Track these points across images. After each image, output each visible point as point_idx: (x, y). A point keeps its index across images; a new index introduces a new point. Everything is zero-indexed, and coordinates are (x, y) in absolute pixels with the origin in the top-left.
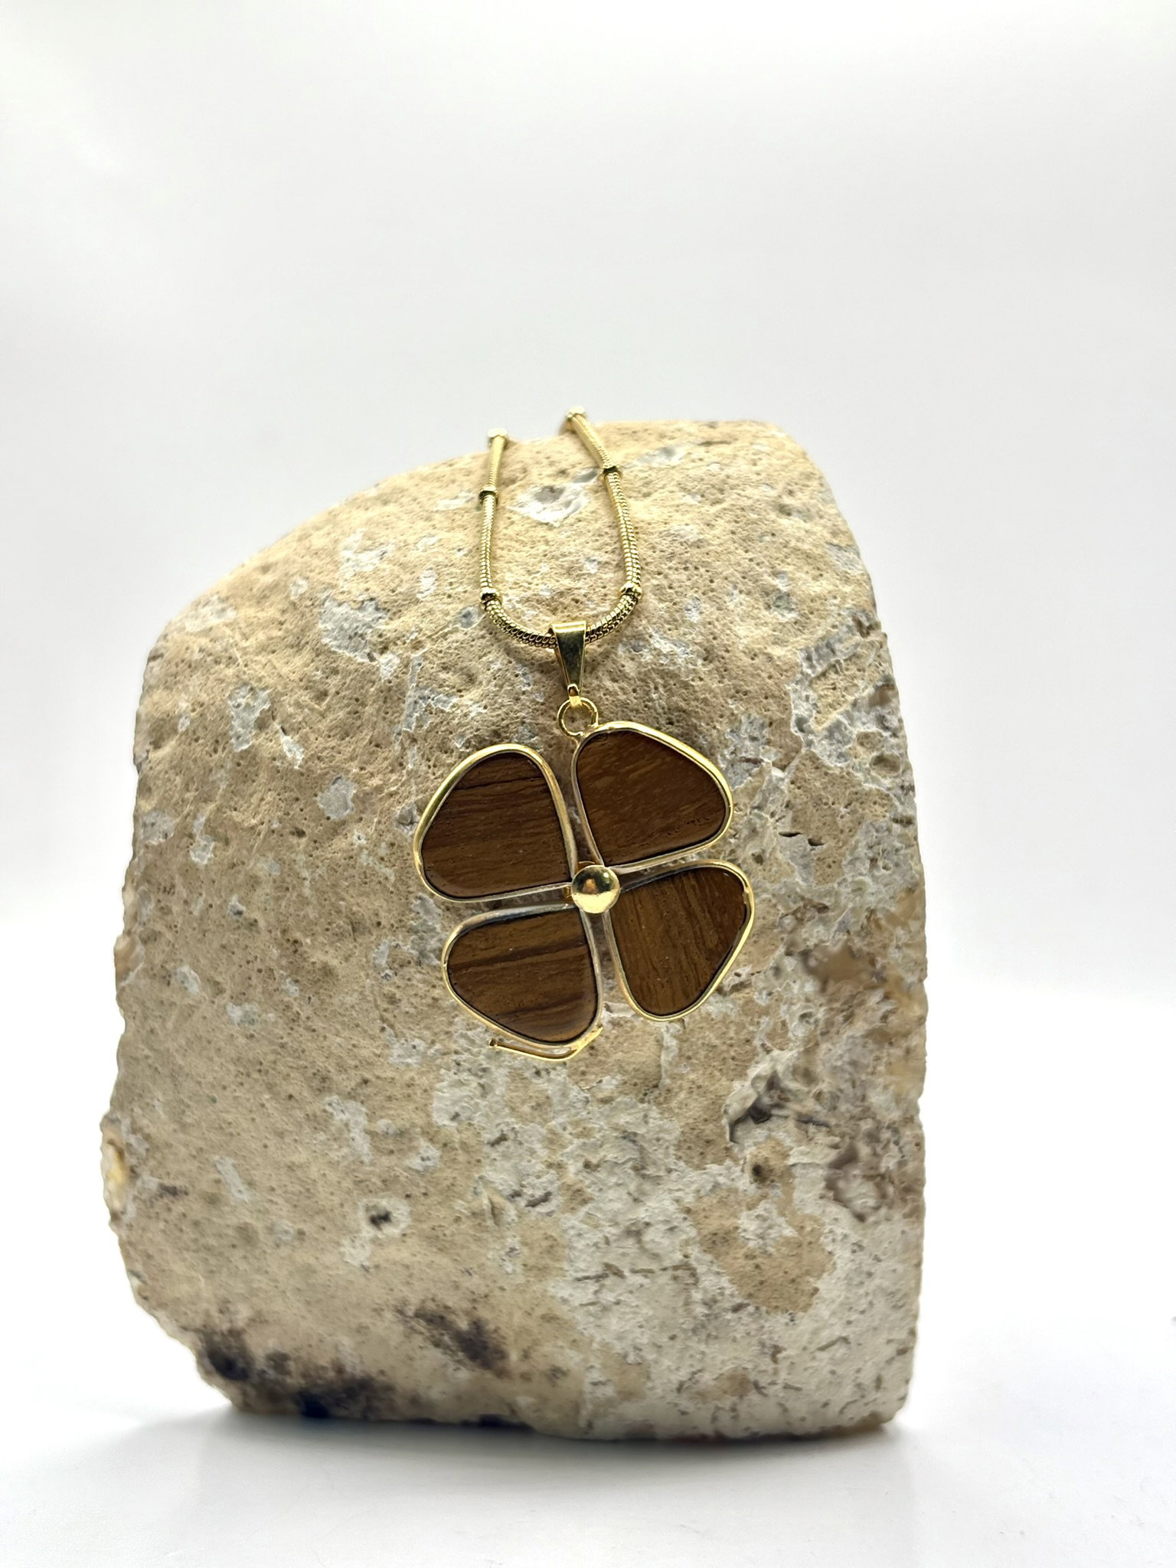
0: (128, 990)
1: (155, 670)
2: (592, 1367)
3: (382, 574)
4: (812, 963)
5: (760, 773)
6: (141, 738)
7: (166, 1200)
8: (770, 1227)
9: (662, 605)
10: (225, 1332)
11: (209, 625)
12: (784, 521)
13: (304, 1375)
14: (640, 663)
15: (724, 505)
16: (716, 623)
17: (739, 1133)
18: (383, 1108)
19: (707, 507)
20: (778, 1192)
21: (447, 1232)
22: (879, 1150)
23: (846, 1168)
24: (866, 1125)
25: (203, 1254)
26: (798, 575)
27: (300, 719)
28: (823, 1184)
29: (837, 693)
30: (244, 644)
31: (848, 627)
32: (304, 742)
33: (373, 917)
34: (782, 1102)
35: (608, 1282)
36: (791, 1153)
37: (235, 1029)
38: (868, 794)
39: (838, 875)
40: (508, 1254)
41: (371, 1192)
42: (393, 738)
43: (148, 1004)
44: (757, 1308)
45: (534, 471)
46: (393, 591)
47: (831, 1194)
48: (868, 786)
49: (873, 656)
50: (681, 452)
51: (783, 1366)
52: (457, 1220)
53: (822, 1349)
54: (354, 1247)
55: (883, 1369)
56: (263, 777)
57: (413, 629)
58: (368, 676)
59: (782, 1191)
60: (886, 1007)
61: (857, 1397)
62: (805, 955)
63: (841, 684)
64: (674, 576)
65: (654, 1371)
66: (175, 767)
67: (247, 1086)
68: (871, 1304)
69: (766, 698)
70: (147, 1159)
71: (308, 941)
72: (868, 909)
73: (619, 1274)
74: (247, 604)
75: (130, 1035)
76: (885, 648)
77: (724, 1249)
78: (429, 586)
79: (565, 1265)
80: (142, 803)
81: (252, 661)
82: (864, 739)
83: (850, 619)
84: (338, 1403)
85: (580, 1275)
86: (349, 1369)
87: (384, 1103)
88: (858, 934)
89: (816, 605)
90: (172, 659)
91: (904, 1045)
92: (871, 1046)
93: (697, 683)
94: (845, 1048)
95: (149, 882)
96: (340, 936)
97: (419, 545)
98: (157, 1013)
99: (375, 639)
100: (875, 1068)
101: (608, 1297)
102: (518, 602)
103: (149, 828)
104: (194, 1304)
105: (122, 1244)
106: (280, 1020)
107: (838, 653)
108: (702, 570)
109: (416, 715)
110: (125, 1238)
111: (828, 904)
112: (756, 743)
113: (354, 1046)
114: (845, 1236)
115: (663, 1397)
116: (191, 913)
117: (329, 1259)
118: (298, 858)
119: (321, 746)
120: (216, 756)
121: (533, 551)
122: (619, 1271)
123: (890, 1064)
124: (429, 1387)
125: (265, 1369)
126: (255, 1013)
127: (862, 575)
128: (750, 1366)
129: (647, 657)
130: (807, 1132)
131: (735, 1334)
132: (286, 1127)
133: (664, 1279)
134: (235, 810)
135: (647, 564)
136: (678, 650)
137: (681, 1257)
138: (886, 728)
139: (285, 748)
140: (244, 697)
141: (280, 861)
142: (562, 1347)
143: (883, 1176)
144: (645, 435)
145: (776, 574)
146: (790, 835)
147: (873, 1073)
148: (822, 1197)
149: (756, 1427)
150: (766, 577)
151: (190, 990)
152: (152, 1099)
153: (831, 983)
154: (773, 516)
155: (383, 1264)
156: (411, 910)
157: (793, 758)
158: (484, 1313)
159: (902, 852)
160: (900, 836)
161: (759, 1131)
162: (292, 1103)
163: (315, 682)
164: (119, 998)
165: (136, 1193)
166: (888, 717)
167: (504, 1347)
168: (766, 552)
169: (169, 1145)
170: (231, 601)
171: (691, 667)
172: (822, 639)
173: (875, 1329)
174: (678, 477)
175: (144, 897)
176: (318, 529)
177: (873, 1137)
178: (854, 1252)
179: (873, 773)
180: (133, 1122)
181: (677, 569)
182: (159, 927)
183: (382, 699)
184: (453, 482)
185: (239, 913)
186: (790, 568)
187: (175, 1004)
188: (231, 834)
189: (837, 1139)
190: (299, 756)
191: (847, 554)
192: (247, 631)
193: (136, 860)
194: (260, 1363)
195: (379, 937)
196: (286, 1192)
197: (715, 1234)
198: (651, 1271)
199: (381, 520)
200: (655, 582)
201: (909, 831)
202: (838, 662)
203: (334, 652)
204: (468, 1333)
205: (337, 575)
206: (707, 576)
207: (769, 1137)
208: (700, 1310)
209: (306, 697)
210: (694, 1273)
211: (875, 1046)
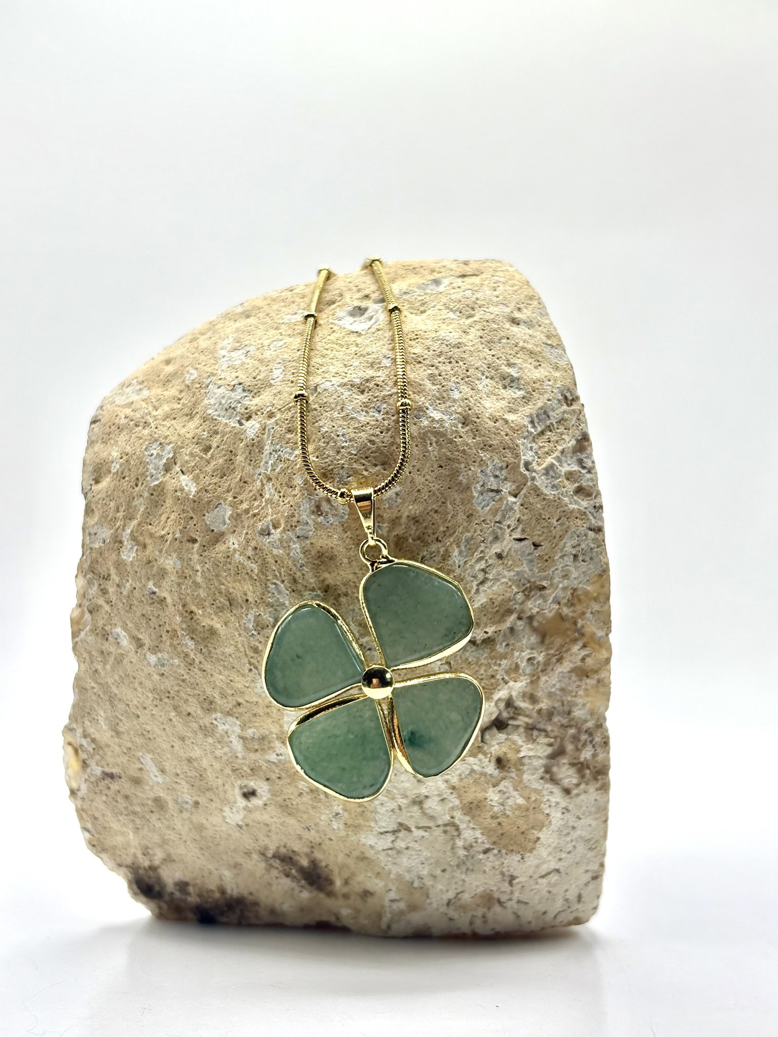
0: (80, 643)
1: (95, 430)
2: (390, 890)
3: (247, 367)
4: (535, 624)
5: (501, 499)
6: (86, 476)
7: (106, 782)
8: (508, 798)
9: (434, 387)
10: (147, 868)
11: (130, 400)
12: (515, 329)
13: (200, 895)
14: (420, 427)
15: (475, 318)
16: (471, 399)
17: (487, 737)
18: (250, 721)
19: (463, 320)
20: (513, 775)
21: (294, 803)
22: (579, 746)
23: (558, 758)
24: (572, 731)
25: (132, 817)
26: (525, 365)
27: (193, 464)
28: (543, 770)
29: (551, 445)
30: (154, 413)
31: (559, 401)
32: (196, 479)
33: (243, 596)
34: (515, 716)
35: (401, 835)
36: (522, 749)
37: (151, 670)
38: (572, 511)
39: (553, 566)
40: (334, 817)
41: (243, 776)
42: (256, 477)
43: (93, 653)
44: (500, 851)
45: (347, 296)
46: (254, 378)
47: (548, 776)
48: (572, 507)
49: (575, 419)
50: (446, 282)
51: (517, 888)
52: (300, 795)
53: (542, 877)
54: (232, 813)
55: (582, 889)
56: (169, 502)
57: (268, 404)
58: (238, 436)
59: (516, 775)
60: (584, 653)
61: (565, 908)
62: (531, 618)
63: (554, 439)
64: (442, 367)
65: (432, 893)
66: (109, 496)
67: (159, 707)
68: (574, 847)
69: (504, 449)
70: (93, 754)
71: (200, 612)
72: (572, 588)
73: (408, 829)
74: (156, 385)
75: (82, 674)
76: (582, 413)
77: (477, 813)
78: (278, 375)
79: (373, 824)
80: (88, 519)
81: (160, 425)
82: (570, 476)
83: (559, 395)
84: (222, 913)
85: (382, 830)
86: (229, 891)
87: (252, 718)
88: (566, 605)
89: (537, 386)
90: (107, 423)
91: (596, 677)
92: (574, 678)
93: (458, 440)
94: (557, 680)
95: (92, 572)
96: (221, 609)
97: (271, 347)
98: (99, 659)
99: (243, 410)
100: (577, 692)
101: (401, 844)
102: (339, 386)
103: (93, 537)
104: (126, 849)
105: (77, 810)
106: (182, 665)
107: (551, 418)
108: (461, 363)
109: (270, 462)
110: (79, 806)
111: (546, 585)
112: (497, 480)
113: (231, 681)
114: (558, 803)
115: (437, 909)
116: (121, 593)
117: (216, 819)
118: (192, 557)
119: (207, 483)
120: (137, 489)
121: (348, 351)
122: (408, 827)
123: (587, 690)
124: (283, 903)
125: (173, 891)
126: (164, 659)
127: (568, 364)
128: (495, 888)
129: (426, 423)
130: (532, 735)
131: (485, 868)
132: (186, 734)
133: (438, 832)
134: (150, 524)
135: (424, 360)
136: (445, 418)
137: (449, 818)
138: (584, 468)
139: (184, 484)
140: (155, 449)
141: (181, 559)
142: (370, 877)
143: (582, 764)
144: (422, 271)
145: (510, 365)
146: (520, 540)
147: (575, 696)
148: (542, 778)
149: (498, 928)
150: (503, 367)
151: (121, 643)
152: (97, 716)
153: (548, 637)
154: (507, 325)
155: (251, 823)
156: (269, 592)
157: (522, 489)
158: (318, 855)
159: (595, 550)
160: (593, 540)
161: (500, 735)
162: (190, 718)
163: (203, 439)
164: (74, 648)
165: (87, 777)
166: (585, 460)
167: (332, 877)
168: (503, 350)
169: (108, 746)
170: (145, 384)
171: (454, 429)
172: (541, 408)
173: (577, 863)
174: (444, 300)
175: (90, 583)
176: (203, 334)
177: (575, 739)
178: (563, 813)
179: (575, 498)
180: (84, 731)
181: (444, 363)
182: (101, 601)
183: (248, 452)
184: (293, 302)
185: (154, 593)
186: (520, 361)
187: (112, 653)
188: (148, 541)
189: (552, 740)
190: (194, 489)
191: (557, 350)
192: (156, 404)
193: (85, 557)
194: (170, 887)
195: (248, 609)
196: (186, 776)
197: (472, 803)
198: (429, 828)
199: (245, 329)
200: (430, 372)
201: (599, 537)
202: (552, 423)
203: (216, 420)
204: (309, 868)
205: (216, 367)
206: (464, 367)
207: (506, 739)
208: (462, 853)
209: (197, 450)
210: (457, 829)
211: (577, 678)
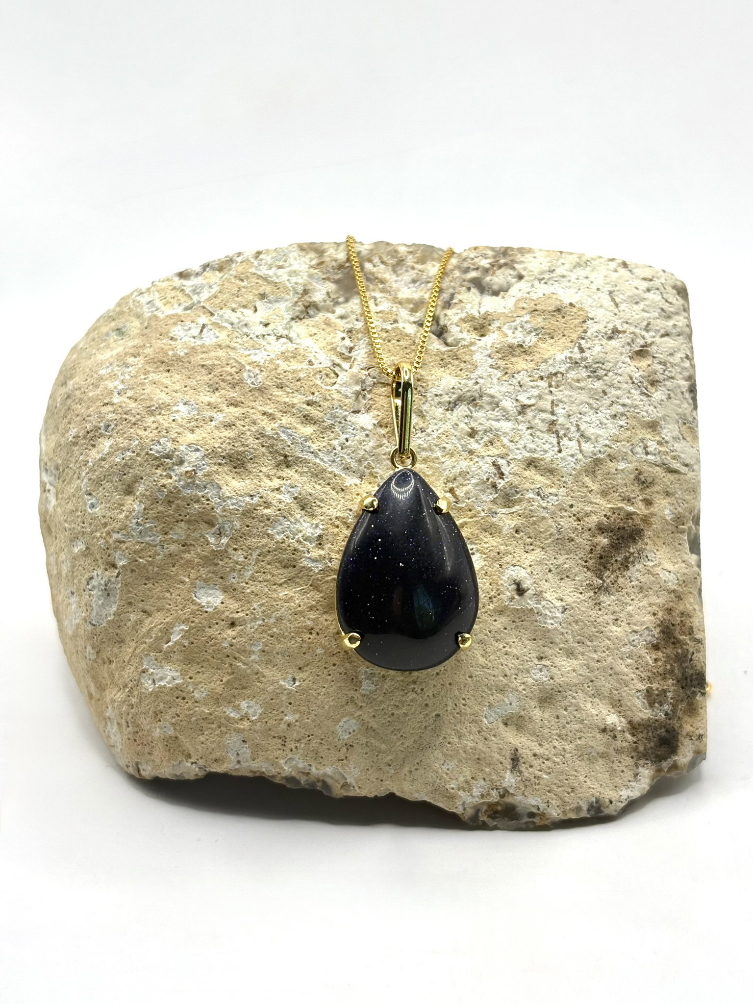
4: (341, 299)
5: (212, 325)
7: (523, 768)
8: (522, 327)
10: (634, 739)
13: (665, 678)
17: (453, 341)
20: (496, 320)
22: (474, 267)
23: (484, 284)
24: (457, 273)
28: (494, 297)
29: (177, 296)
35: (561, 431)
36: (470, 313)
39: (284, 284)
44: (583, 338)
47: (502, 293)
48: (232, 272)
49: (162, 284)
51: (629, 329)
53: (617, 306)
55: (637, 276)
60: (377, 262)
61: (658, 292)
62: (335, 303)
63: (173, 295)
67: (424, 686)
68: (587, 278)
70: (491, 781)
72: (309, 269)
76: (159, 281)
77: (537, 355)
79: (549, 458)
81: (128, 677)
85: (557, 449)
88: (325, 274)
91: (405, 255)
92: (403, 271)
93: (147, 358)
94: (403, 285)
99: (107, 574)
100: (420, 271)
101: (574, 432)
111: (303, 289)
112: (192, 328)
114: (533, 286)
122: (552, 423)
125: (662, 711)
128: (628, 348)
130: (456, 304)
131: (601, 353)
137: (542, 382)
140: (149, 679)
143: (493, 266)
146: (256, 311)
148: (503, 298)
153: (356, 290)
157: (207, 310)
158: (593, 523)
161: (452, 331)
166: (198, 271)
167: (622, 514)
177: (465, 270)
178: (546, 283)
187: (367, 742)
189: (464, 288)
194: (657, 714)
198: (553, 402)
202: (159, 298)
204: (611, 538)
207: (456, 325)
210: (556, 374)
211: (404, 268)
